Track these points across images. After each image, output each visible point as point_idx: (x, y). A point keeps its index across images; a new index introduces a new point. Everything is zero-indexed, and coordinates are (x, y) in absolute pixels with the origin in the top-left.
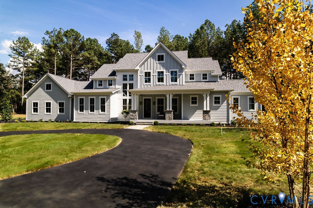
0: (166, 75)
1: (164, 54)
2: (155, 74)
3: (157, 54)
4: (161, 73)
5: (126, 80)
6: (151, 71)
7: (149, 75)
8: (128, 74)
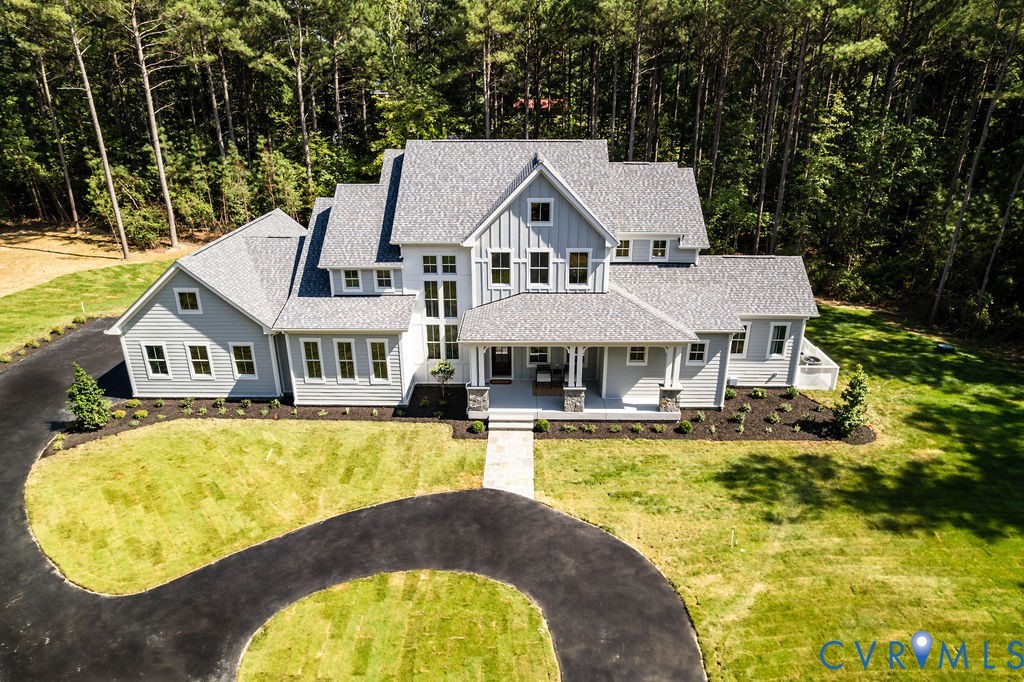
0: (557, 263)
1: (551, 200)
2: (523, 260)
3: (530, 200)
4: (540, 259)
5: (434, 270)
6: (513, 251)
7: (507, 263)
8: (439, 255)
